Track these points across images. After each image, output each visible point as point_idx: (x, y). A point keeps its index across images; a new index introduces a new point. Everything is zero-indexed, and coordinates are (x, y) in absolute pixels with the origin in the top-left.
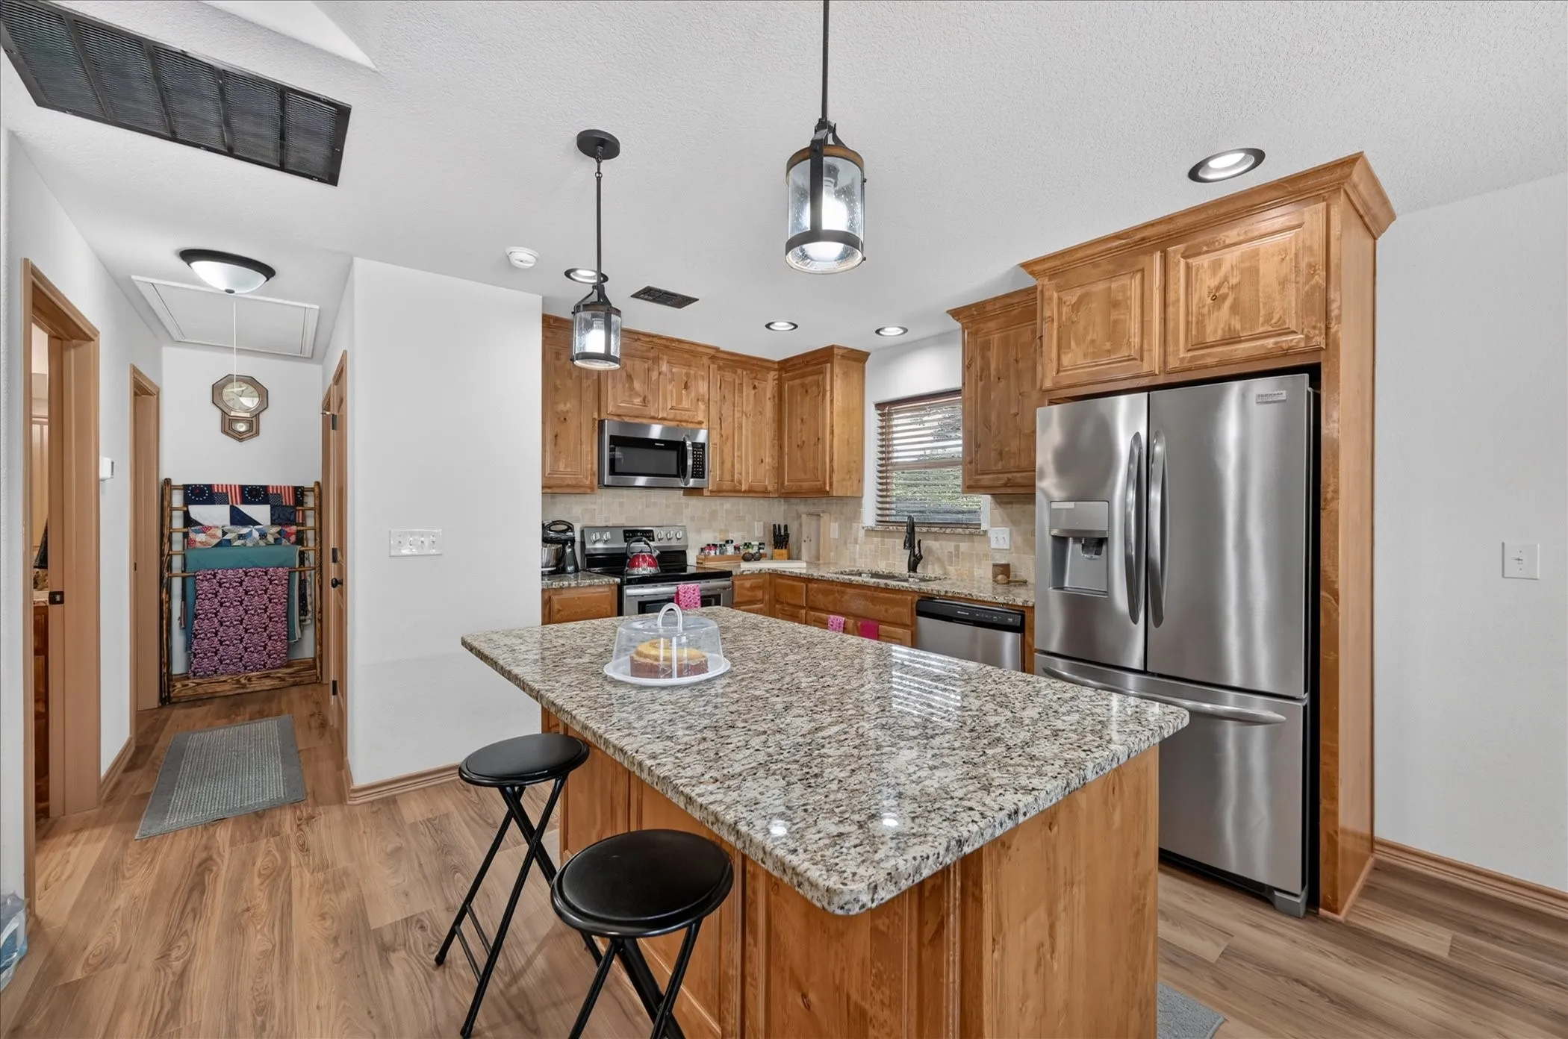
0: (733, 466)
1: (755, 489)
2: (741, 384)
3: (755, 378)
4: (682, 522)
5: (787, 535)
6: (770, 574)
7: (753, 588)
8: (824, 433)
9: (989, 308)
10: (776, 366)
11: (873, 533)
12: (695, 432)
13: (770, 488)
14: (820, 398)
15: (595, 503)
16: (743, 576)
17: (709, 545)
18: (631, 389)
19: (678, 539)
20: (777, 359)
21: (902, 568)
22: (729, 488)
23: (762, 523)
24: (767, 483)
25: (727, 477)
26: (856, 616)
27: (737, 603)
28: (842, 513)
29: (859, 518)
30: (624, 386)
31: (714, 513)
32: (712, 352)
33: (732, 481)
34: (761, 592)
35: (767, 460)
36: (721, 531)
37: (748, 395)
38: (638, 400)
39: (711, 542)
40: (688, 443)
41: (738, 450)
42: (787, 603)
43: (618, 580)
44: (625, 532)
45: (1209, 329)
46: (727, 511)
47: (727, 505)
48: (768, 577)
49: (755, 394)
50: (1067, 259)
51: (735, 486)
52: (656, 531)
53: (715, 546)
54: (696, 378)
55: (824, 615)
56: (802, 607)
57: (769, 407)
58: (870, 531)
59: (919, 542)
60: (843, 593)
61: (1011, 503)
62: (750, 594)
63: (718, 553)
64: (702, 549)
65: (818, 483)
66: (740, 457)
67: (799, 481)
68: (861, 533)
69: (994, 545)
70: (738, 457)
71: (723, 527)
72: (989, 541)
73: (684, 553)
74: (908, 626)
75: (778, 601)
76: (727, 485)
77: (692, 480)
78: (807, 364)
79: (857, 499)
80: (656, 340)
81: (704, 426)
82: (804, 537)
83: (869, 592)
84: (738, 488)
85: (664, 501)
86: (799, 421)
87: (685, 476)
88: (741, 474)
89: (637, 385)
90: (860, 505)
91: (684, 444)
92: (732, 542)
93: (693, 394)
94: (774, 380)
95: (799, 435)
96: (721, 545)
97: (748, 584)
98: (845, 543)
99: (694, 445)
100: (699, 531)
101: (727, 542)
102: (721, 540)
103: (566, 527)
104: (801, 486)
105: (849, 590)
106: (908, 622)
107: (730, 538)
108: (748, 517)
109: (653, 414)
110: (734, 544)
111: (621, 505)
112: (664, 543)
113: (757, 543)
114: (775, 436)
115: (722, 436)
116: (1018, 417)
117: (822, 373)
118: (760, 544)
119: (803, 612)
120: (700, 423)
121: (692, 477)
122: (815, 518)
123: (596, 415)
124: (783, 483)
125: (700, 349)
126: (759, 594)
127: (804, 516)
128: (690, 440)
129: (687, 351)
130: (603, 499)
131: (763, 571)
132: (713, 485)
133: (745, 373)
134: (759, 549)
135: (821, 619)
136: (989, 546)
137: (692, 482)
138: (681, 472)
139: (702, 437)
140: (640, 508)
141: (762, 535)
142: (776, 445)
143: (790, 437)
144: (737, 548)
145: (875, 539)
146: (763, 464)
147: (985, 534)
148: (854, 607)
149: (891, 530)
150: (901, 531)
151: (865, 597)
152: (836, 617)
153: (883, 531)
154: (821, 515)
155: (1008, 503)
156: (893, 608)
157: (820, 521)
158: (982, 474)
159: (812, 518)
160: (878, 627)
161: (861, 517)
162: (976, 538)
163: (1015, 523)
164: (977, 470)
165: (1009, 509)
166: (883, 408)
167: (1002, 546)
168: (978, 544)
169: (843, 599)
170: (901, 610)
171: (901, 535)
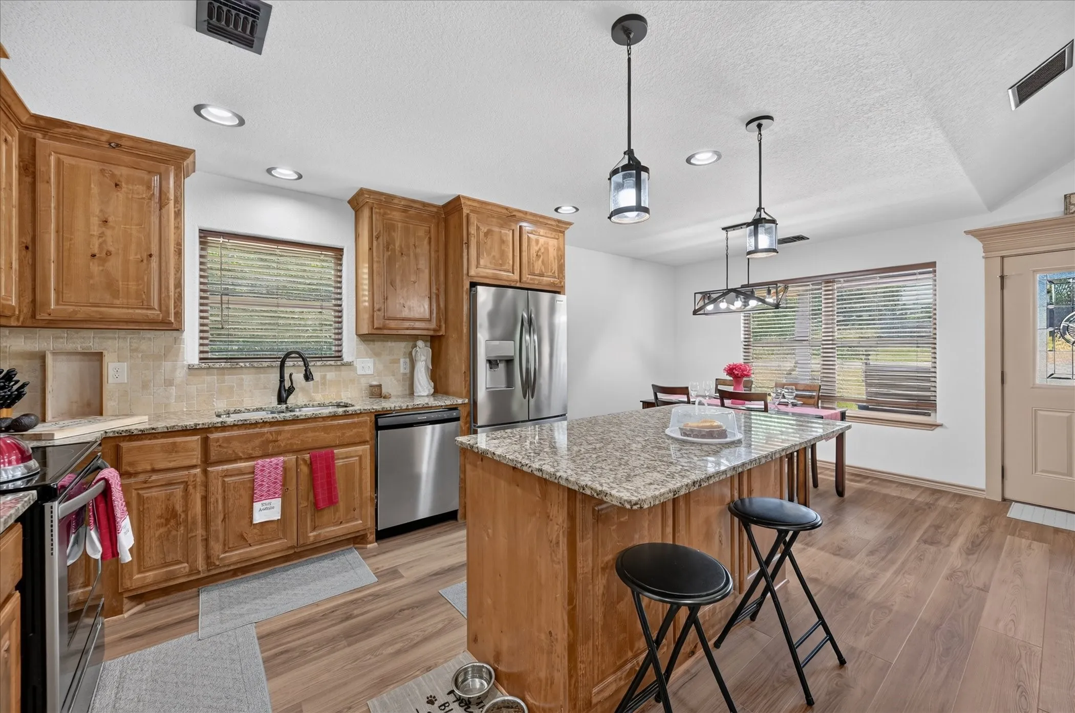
3: (6, 127)
9: (396, 201)
11: (201, 371)
13: (16, 312)
14: (155, 204)
24: (13, 303)
26: (300, 451)
28: (135, 351)
29: (177, 355)
35: (15, 265)
45: (536, 268)
50: (484, 206)
55: (243, 465)
58: (191, 369)
59: (291, 375)
61: (373, 341)
65: (149, 312)
68: (182, 372)
69: (360, 372)
72: (355, 369)
74: (365, 441)
83: (319, 423)
86: (95, 220)
90: (177, 339)
95: (95, 240)
98: (144, 387)
105: (287, 428)
106: (367, 438)
117: (158, 173)
127: (49, 356)
135: (239, 470)
136: (355, 373)
146: (12, 272)
147: (349, 364)
148: (297, 442)
149: (238, 366)
150: (254, 367)
151: (314, 430)
152: (268, 460)
153: (223, 368)
154: (105, 353)
155: (371, 341)
156: (352, 430)
157: (101, 361)
158: (389, 319)
159: (73, 357)
160: (333, 453)
161: (180, 354)
162: (343, 367)
163: (377, 355)
164: (384, 316)
165: (372, 345)
166: (205, 235)
167: (370, 372)
168: (344, 372)
169: (279, 438)
170: (361, 430)
171: (253, 370)
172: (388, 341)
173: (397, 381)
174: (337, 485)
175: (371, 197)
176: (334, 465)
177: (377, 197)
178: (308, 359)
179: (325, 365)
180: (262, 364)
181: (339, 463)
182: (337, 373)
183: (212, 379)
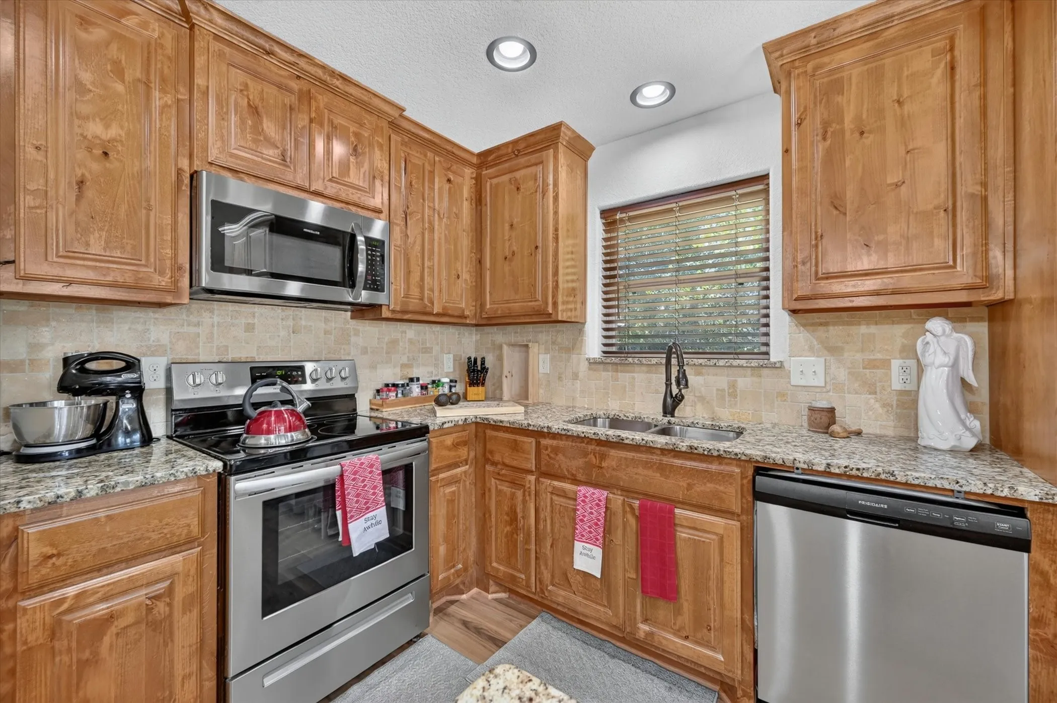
0: (422, 279)
1: (450, 312)
2: (432, 172)
3: (449, 169)
4: (349, 354)
5: (484, 370)
6: (477, 423)
7: (456, 445)
8: (545, 239)
10: (475, 160)
11: (601, 366)
12: (369, 223)
13: (467, 313)
14: (539, 196)
15: (198, 324)
16: (443, 431)
17: (387, 385)
18: (257, 130)
19: (343, 379)
20: (476, 150)
21: (652, 410)
22: (417, 309)
23: (451, 356)
24: (463, 305)
25: (415, 292)
26: (627, 491)
27: (436, 469)
28: (554, 343)
29: (579, 348)
30: (243, 121)
31: (394, 342)
32: (395, 113)
33: (422, 299)
34: (466, 449)
35: (465, 276)
36: (403, 366)
37: (440, 189)
38: (271, 153)
39: (391, 381)
40: (360, 238)
41: (429, 259)
42: (504, 464)
43: (218, 465)
44: (252, 369)
46: (411, 341)
47: (411, 331)
48: (474, 426)
49: (450, 189)
51: (426, 306)
52: (309, 367)
53: (395, 386)
54: (371, 145)
55: (567, 486)
56: (530, 472)
57: (466, 208)
58: (593, 363)
60: (603, 457)
61: (825, 324)
62: (453, 453)
63: (400, 395)
64: (378, 391)
65: (537, 303)
66: (431, 268)
67: (508, 302)
68: (584, 366)
69: (796, 380)
70: (429, 268)
71: (404, 360)
72: (788, 375)
73: (352, 397)
74: (733, 513)
75: (487, 461)
76: (414, 304)
77: (363, 292)
78: (517, 154)
79: (577, 325)
80: (302, 63)
81: (383, 216)
82: (505, 372)
83: (655, 457)
84: (428, 309)
85: (323, 325)
86: (507, 226)
87: (353, 286)
88: (432, 290)
89: (269, 127)
90: (581, 331)
91: (353, 237)
92: (418, 379)
93: (366, 166)
94: (472, 178)
95: (507, 244)
96: (403, 385)
97: (449, 440)
98: (560, 378)
99: (369, 241)
100: (373, 367)
101: (411, 380)
102: (402, 379)
103: (123, 364)
104: (509, 309)
105: (613, 452)
106: (736, 507)
107: (414, 376)
108: (436, 349)
109: (299, 182)
110: (421, 382)
111: (250, 328)
112: (323, 385)
113: (447, 380)
114: (472, 247)
115: (407, 236)
116: (903, 189)
117: (542, 162)
118: (451, 381)
119: (532, 478)
120: (379, 212)
121: (364, 289)
122: (524, 349)
123: (184, 164)
124: (482, 305)
125: (376, 102)
126: (463, 452)
127: (505, 347)
128: (362, 233)
129: (358, 102)
130: (216, 319)
131: (469, 421)
132: (395, 303)
133: (437, 159)
134: (451, 387)
135: (564, 491)
136: (789, 382)
137: (364, 296)
138: (349, 279)
139: (377, 230)
140: (283, 333)
141: (452, 370)
142: (474, 259)
143: (493, 248)
144: (424, 387)
145: (604, 374)
146: (459, 281)
147: (779, 367)
148: (624, 477)
149: (626, 362)
150: (643, 364)
151: (647, 465)
152: (592, 490)
153: (616, 364)
154: (530, 344)
155: (821, 324)
156: (705, 484)
157: (527, 352)
158: (827, 278)
159: (517, 349)
160: (671, 512)
161: (583, 348)
162: (765, 372)
163: (833, 350)
164: (816, 273)
165: (821, 332)
166: (609, 216)
167: (819, 381)
168: (768, 379)
169: (603, 465)
170: (721, 488)
171: (644, 368)
172: (859, 324)
173: (884, 406)
174: (681, 570)
175: (785, 52)
176: (675, 535)
177: (798, 44)
178: (684, 356)
179: (731, 366)
180: (650, 361)
181: (682, 534)
182: (755, 379)
183: (606, 375)
